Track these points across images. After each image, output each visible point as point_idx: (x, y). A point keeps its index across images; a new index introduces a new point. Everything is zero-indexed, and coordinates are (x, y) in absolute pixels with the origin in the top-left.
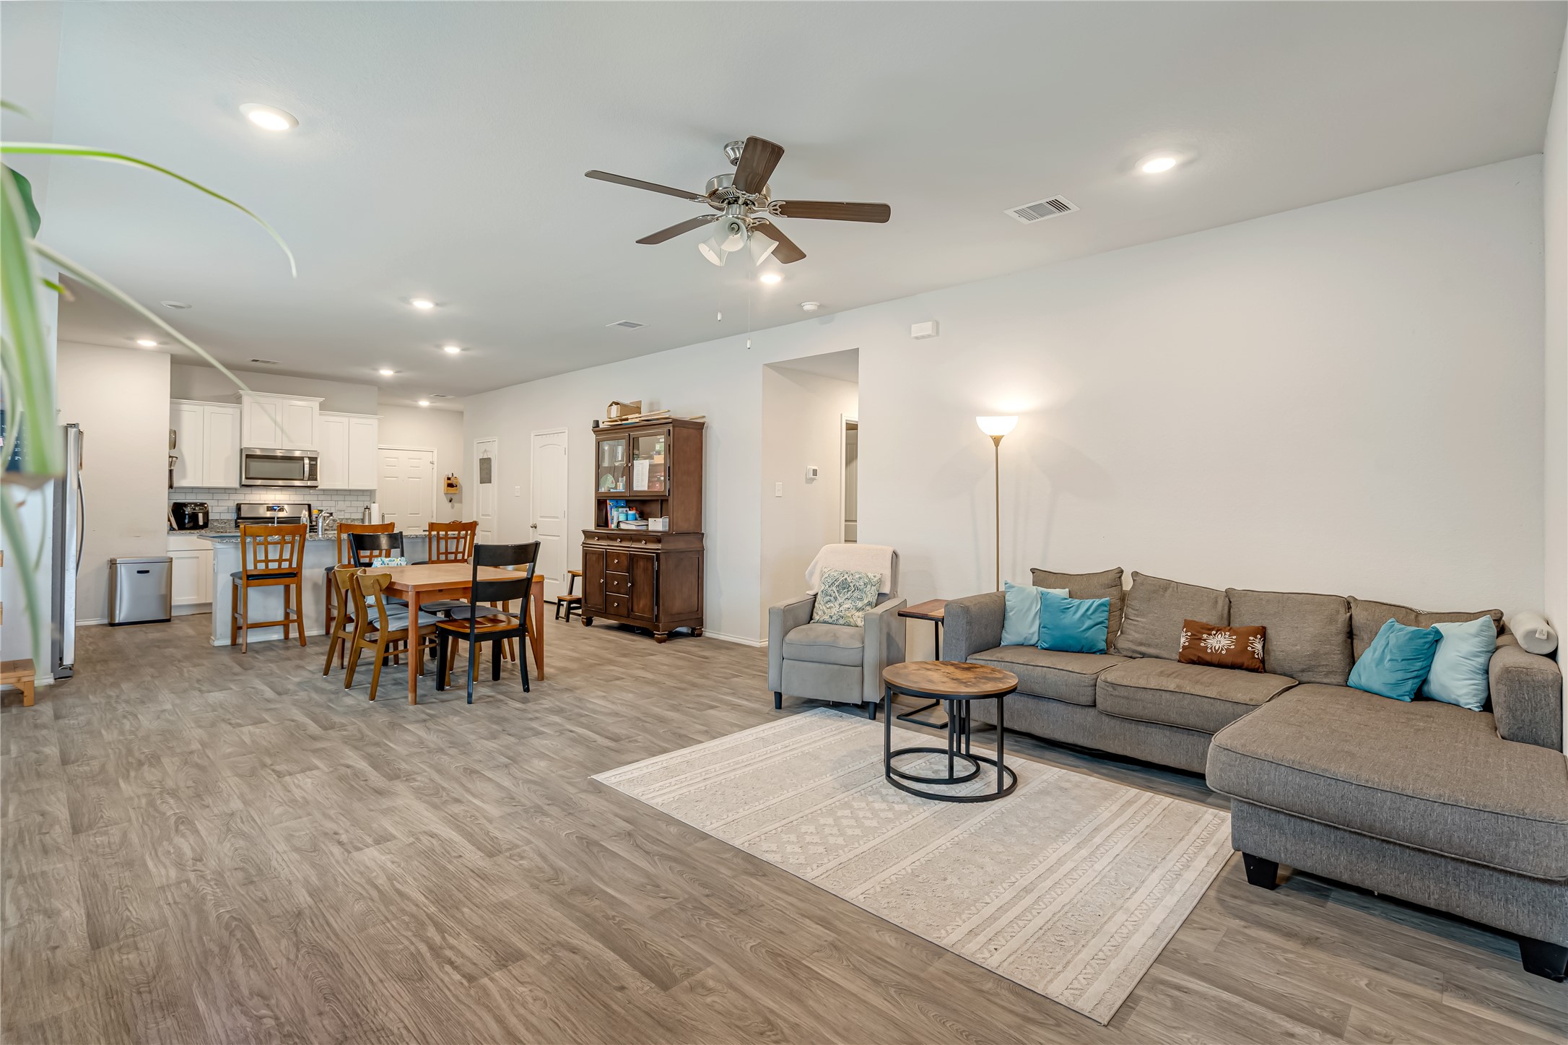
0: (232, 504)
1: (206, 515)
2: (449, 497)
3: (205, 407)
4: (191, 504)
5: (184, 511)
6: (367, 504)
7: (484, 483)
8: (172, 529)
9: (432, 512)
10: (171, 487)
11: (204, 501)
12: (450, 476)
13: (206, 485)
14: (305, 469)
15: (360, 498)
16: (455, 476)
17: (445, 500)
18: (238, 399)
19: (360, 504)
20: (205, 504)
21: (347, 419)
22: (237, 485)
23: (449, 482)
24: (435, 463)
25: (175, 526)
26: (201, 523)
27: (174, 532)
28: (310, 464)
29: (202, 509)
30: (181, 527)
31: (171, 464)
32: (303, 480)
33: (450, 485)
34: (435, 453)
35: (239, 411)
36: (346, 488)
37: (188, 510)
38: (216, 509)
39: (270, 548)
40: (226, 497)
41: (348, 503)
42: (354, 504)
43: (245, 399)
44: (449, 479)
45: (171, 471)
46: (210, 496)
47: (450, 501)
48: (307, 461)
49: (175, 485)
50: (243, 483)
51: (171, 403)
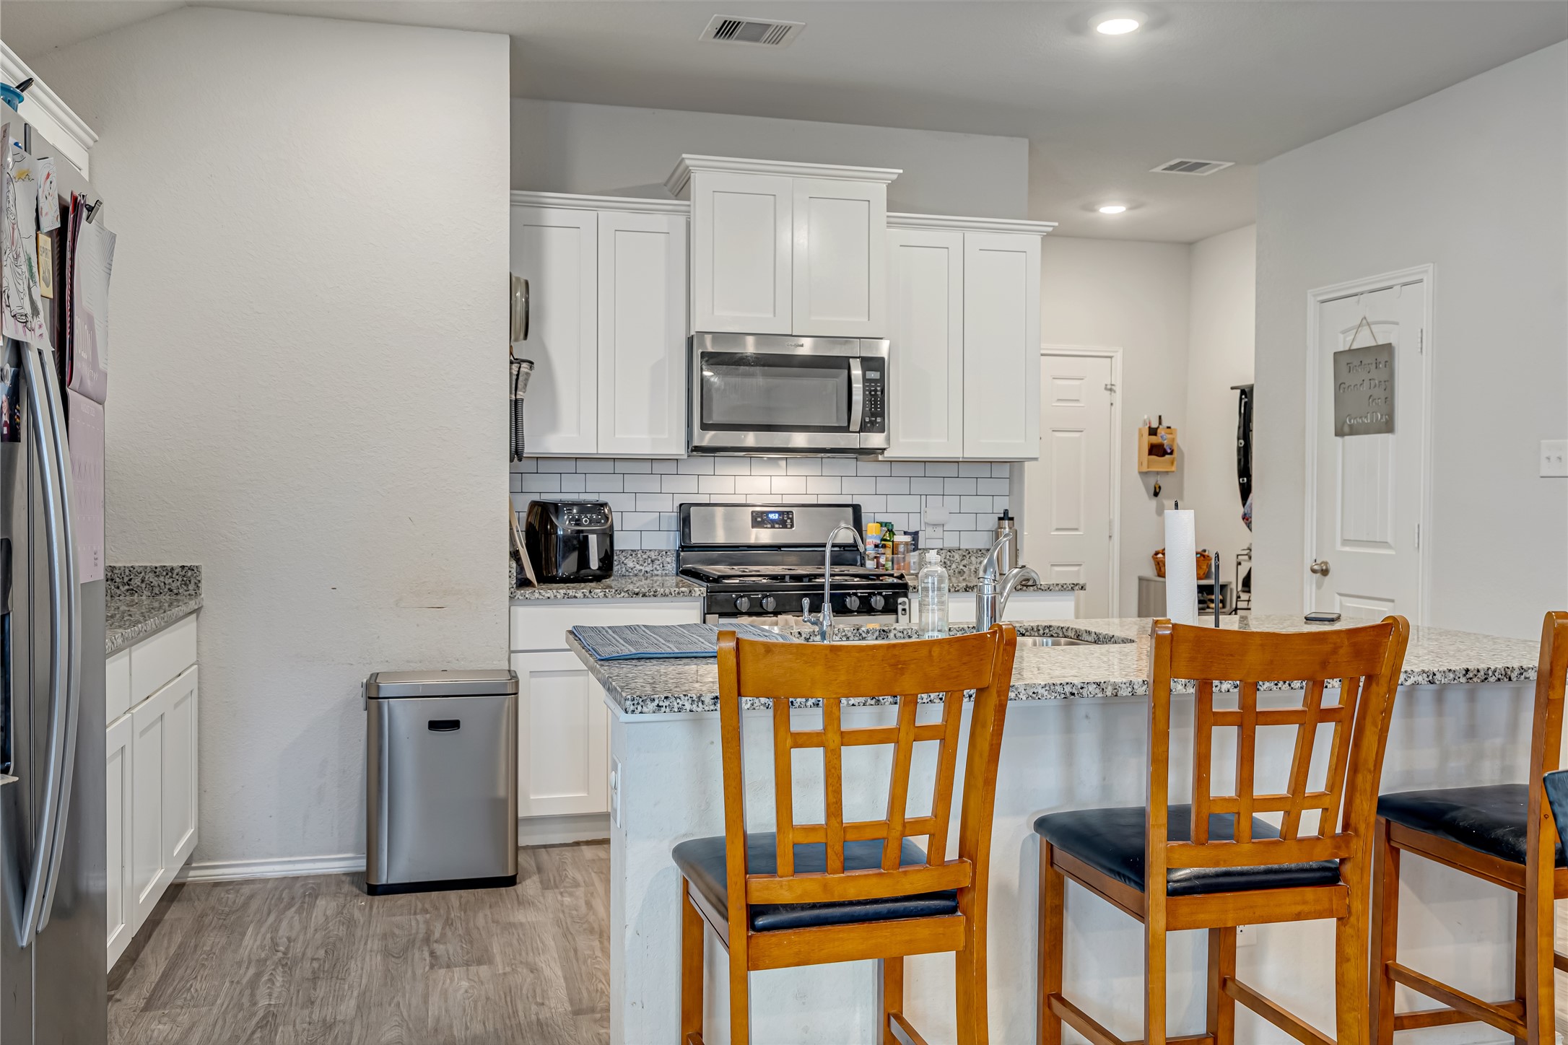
0: (669, 507)
1: (608, 536)
2: (1152, 481)
3: (602, 214)
4: (573, 504)
5: (555, 527)
6: (1001, 504)
7: (1353, 431)
8: (523, 583)
9: (1111, 523)
10: (516, 453)
11: (603, 499)
12: (1155, 425)
13: (606, 449)
14: (854, 398)
15: (984, 486)
16: (1165, 424)
17: (1140, 491)
18: (679, 187)
19: (984, 504)
20: (604, 505)
21: (958, 235)
22: (679, 449)
23: (1154, 440)
24: (1118, 389)
25: (530, 574)
26: (594, 564)
27: (527, 592)
28: (865, 380)
29: (598, 522)
30: (546, 577)
31: (516, 384)
32: (846, 429)
33: (1157, 450)
34: (1118, 357)
35: (681, 220)
36: (956, 453)
37: (564, 526)
38: (632, 521)
39: (855, 759)
40: (652, 484)
41: (952, 502)
42: (971, 504)
43: (700, 182)
44: (1153, 432)
45: (516, 405)
46: (615, 483)
47: (1156, 494)
48: (857, 372)
49: (529, 449)
50: (696, 443)
51: (513, 203)
